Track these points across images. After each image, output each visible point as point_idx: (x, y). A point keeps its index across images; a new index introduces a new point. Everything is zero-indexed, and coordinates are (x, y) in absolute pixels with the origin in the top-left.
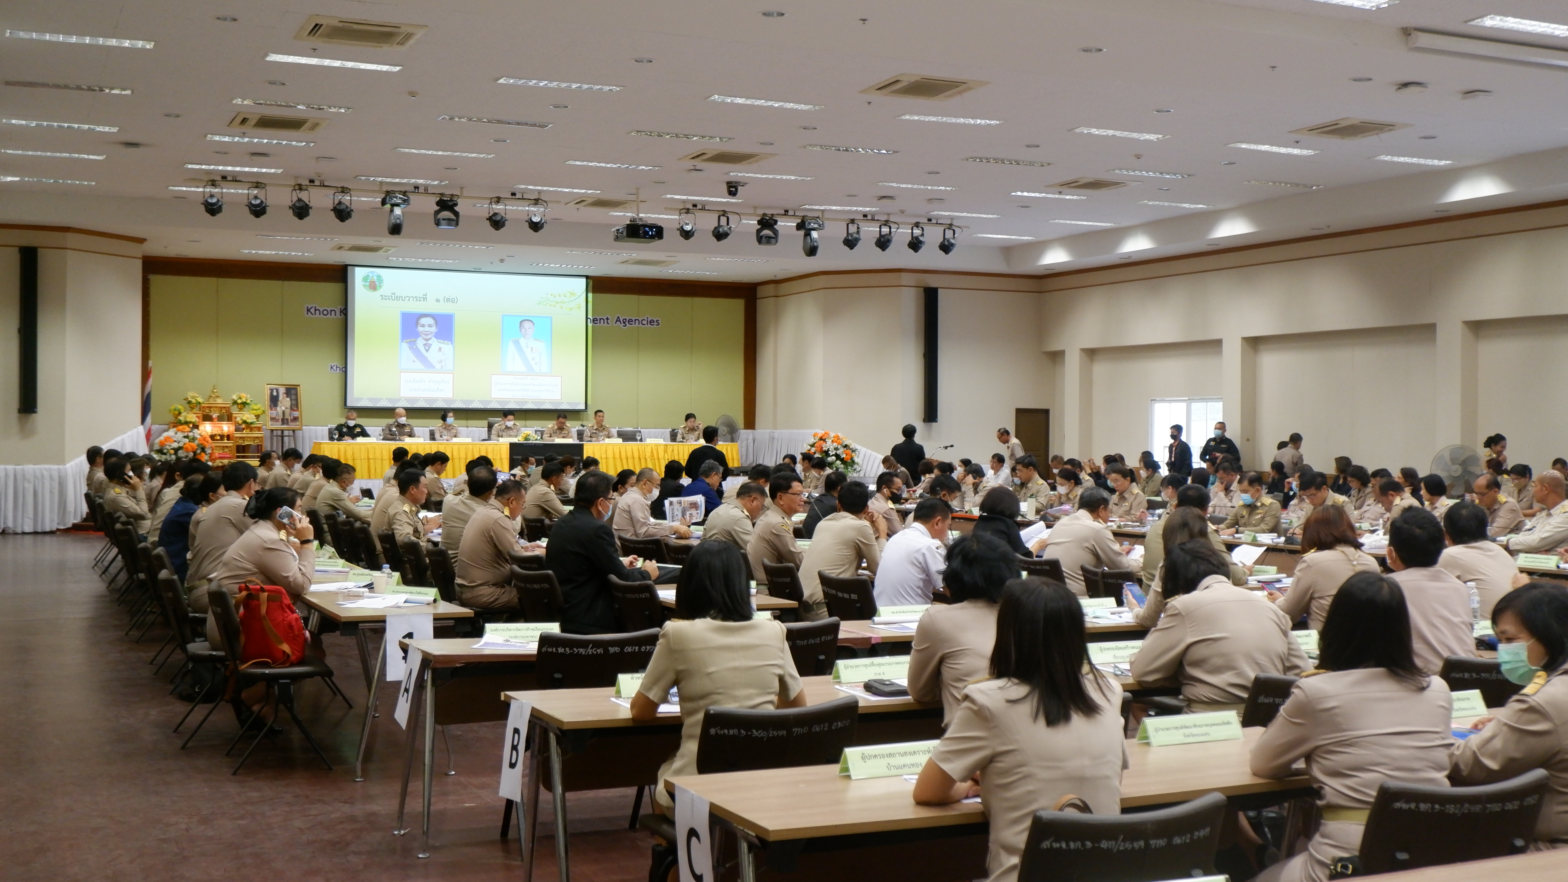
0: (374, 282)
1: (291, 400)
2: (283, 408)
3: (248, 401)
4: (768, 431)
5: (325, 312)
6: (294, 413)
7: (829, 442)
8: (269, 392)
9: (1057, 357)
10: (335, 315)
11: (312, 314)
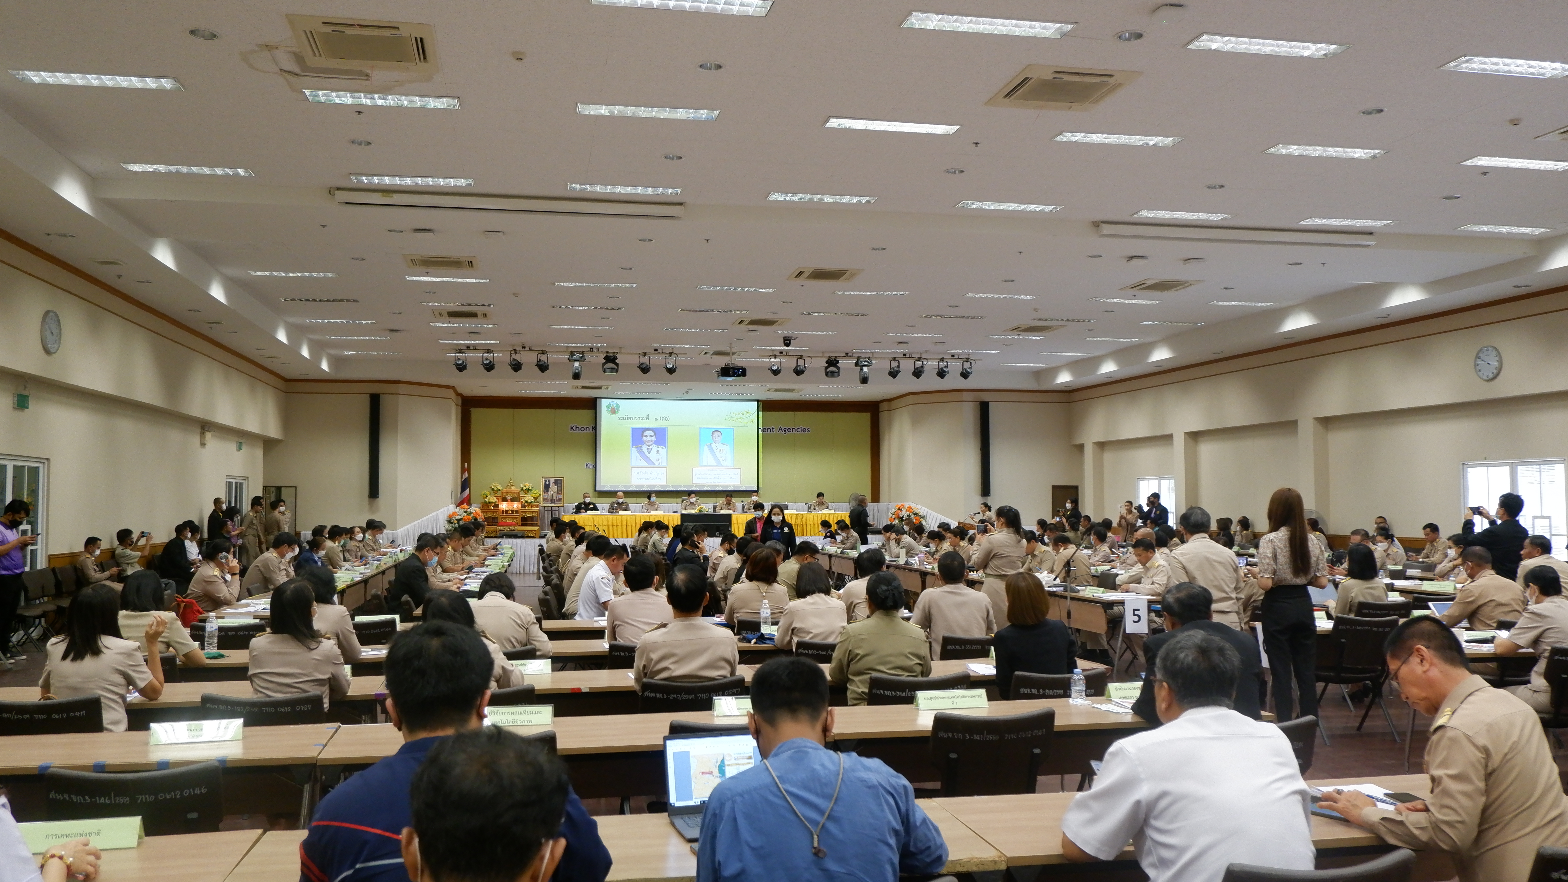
0: (614, 408)
1: (558, 487)
2: (552, 492)
3: (530, 488)
5: (582, 429)
6: (559, 495)
7: (904, 511)
8: (544, 482)
9: (1081, 447)
10: (589, 431)
11: (574, 431)
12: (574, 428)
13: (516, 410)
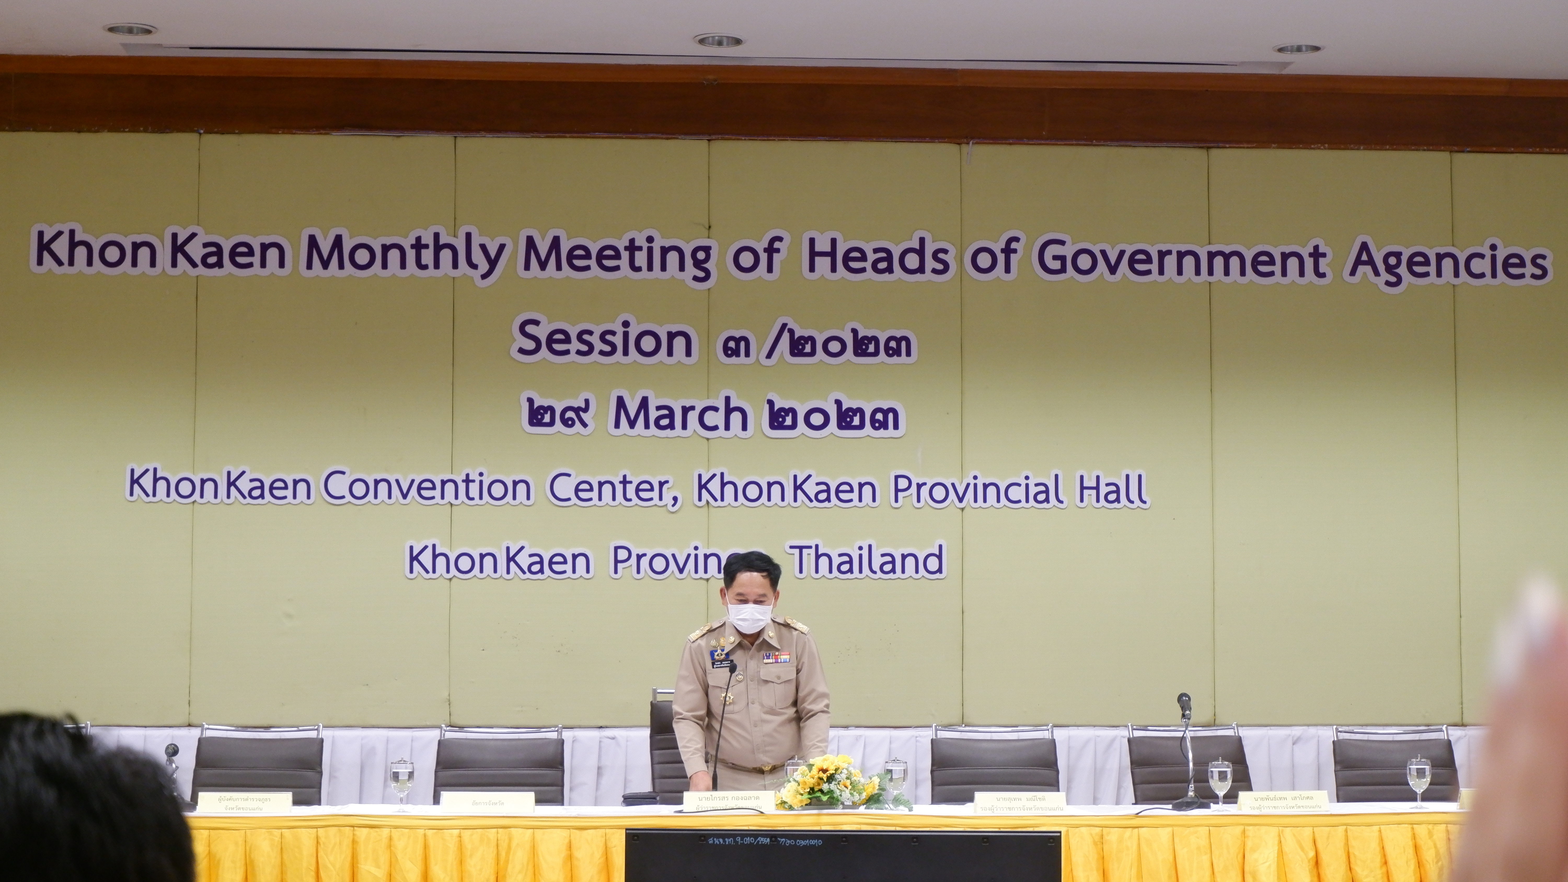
5: (112, 254)
10: (153, 264)
11: (60, 263)
12: (61, 247)
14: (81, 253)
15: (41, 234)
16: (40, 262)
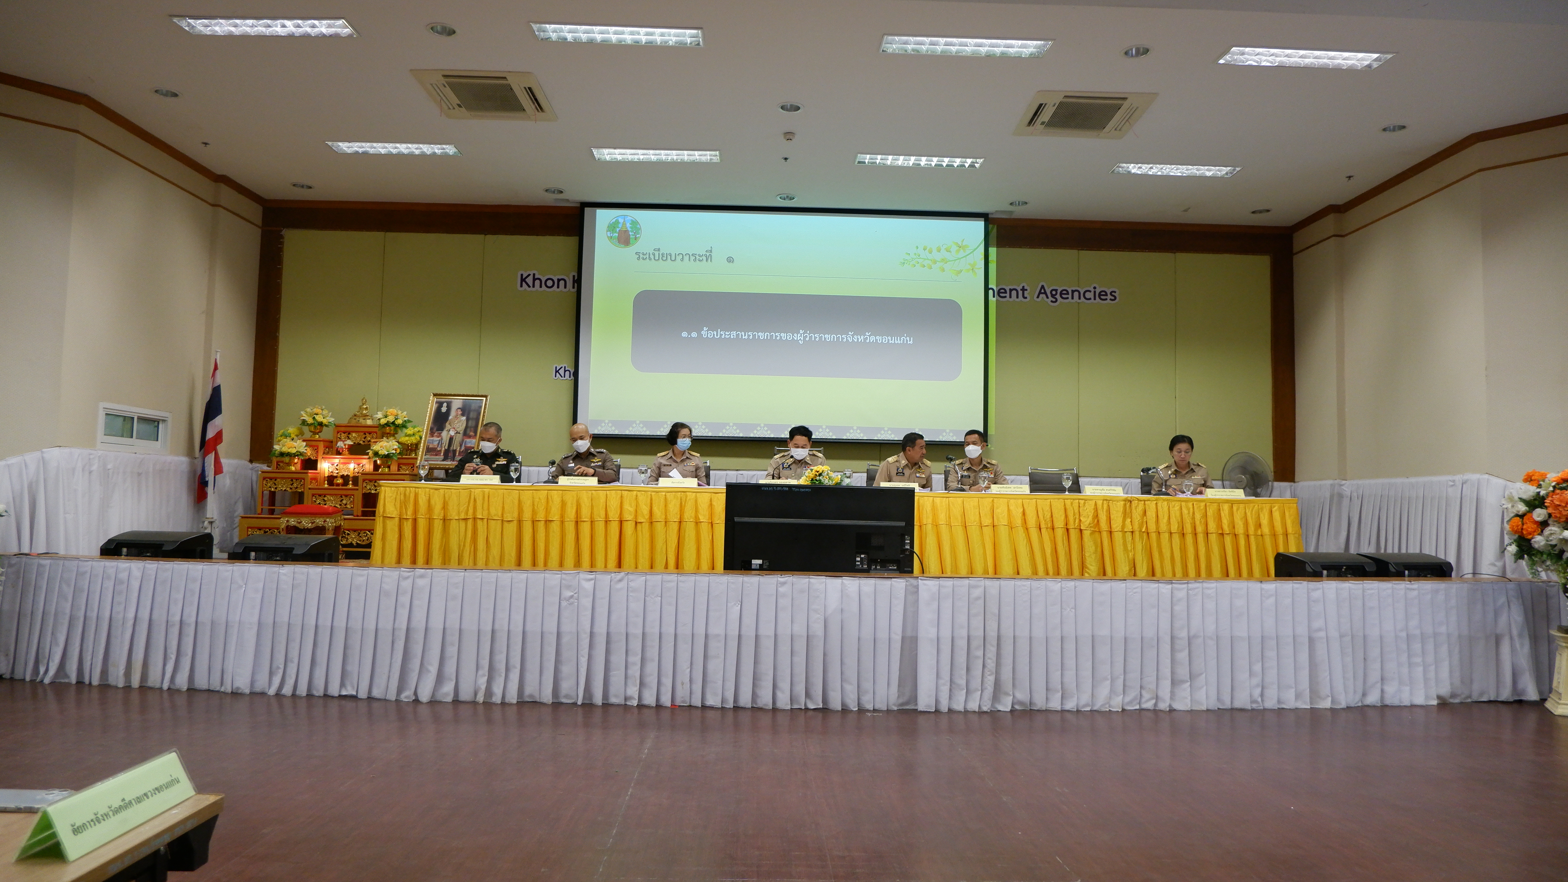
0: (626, 231)
1: (468, 420)
2: (452, 433)
3: (399, 422)
4: (1329, 482)
5: (550, 283)
6: (468, 440)
8: (435, 406)
10: (565, 287)
11: (529, 287)
12: (530, 280)
13: (390, 235)
14: (537, 282)
15: (522, 275)
16: (521, 286)
